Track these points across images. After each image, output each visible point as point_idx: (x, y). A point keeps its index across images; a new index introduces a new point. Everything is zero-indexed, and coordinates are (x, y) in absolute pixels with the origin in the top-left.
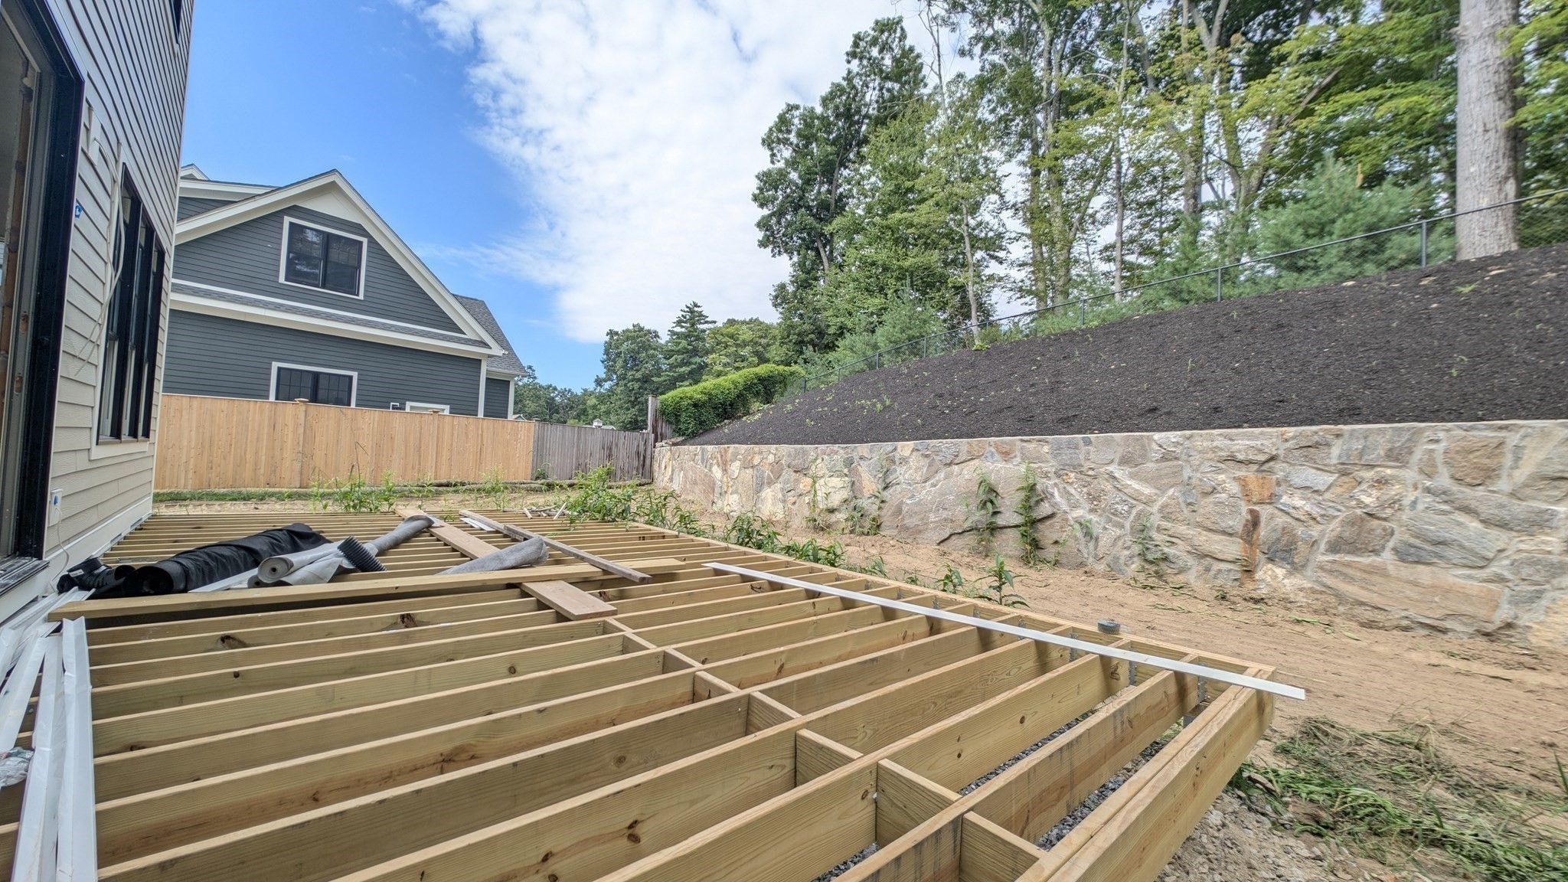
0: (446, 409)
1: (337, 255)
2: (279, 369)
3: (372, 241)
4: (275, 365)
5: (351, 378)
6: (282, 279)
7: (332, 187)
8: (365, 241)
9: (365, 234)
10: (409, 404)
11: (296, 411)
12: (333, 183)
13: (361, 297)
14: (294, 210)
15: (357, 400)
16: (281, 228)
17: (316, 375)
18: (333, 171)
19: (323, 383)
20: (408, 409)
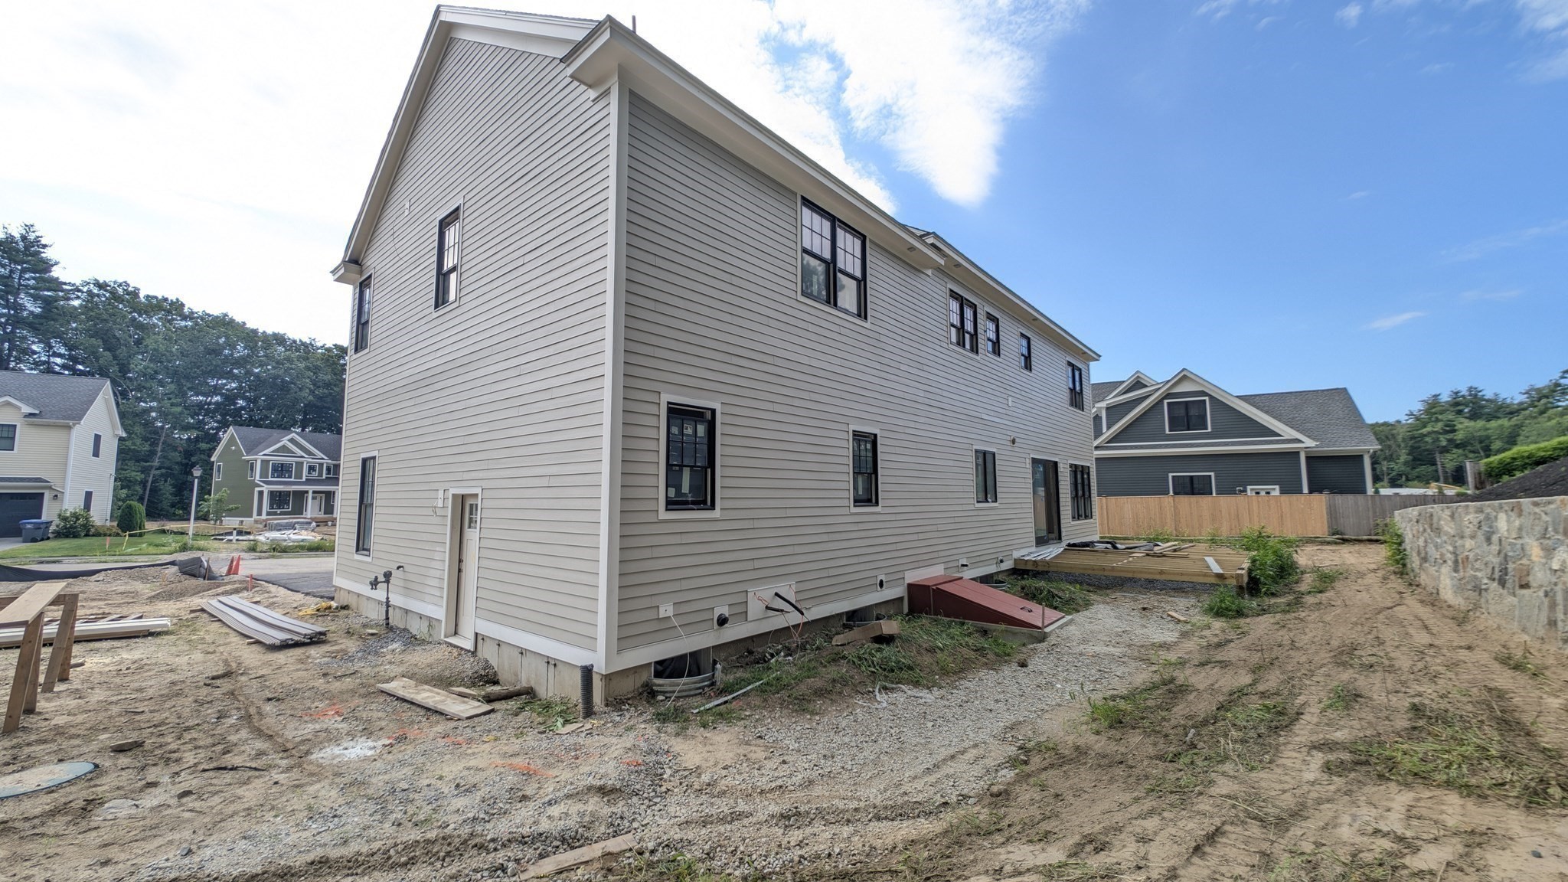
0: (1276, 491)
1: (1193, 412)
2: (1173, 477)
3: (1212, 398)
4: (1171, 475)
5: (1210, 476)
6: (1167, 432)
7: (1185, 377)
8: (1207, 398)
9: (1207, 394)
10: (1249, 488)
11: (1184, 500)
12: (1185, 375)
13: (1209, 430)
14: (1168, 396)
15: (1217, 491)
16: (1163, 406)
17: (1191, 477)
18: (1184, 370)
19: (1195, 481)
20: (1249, 492)
